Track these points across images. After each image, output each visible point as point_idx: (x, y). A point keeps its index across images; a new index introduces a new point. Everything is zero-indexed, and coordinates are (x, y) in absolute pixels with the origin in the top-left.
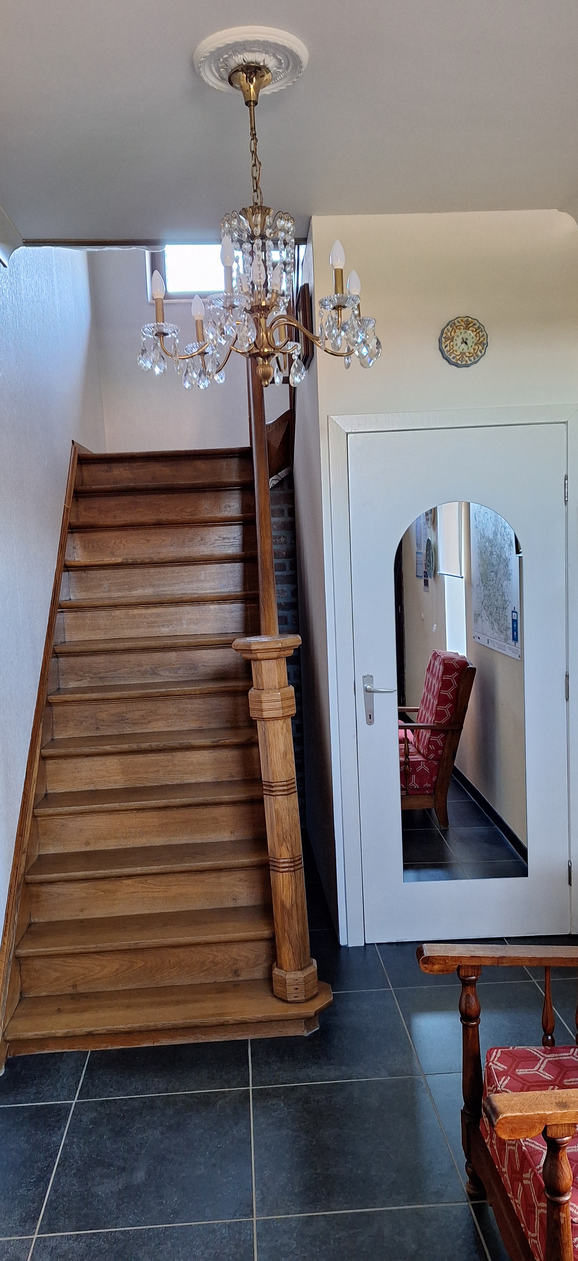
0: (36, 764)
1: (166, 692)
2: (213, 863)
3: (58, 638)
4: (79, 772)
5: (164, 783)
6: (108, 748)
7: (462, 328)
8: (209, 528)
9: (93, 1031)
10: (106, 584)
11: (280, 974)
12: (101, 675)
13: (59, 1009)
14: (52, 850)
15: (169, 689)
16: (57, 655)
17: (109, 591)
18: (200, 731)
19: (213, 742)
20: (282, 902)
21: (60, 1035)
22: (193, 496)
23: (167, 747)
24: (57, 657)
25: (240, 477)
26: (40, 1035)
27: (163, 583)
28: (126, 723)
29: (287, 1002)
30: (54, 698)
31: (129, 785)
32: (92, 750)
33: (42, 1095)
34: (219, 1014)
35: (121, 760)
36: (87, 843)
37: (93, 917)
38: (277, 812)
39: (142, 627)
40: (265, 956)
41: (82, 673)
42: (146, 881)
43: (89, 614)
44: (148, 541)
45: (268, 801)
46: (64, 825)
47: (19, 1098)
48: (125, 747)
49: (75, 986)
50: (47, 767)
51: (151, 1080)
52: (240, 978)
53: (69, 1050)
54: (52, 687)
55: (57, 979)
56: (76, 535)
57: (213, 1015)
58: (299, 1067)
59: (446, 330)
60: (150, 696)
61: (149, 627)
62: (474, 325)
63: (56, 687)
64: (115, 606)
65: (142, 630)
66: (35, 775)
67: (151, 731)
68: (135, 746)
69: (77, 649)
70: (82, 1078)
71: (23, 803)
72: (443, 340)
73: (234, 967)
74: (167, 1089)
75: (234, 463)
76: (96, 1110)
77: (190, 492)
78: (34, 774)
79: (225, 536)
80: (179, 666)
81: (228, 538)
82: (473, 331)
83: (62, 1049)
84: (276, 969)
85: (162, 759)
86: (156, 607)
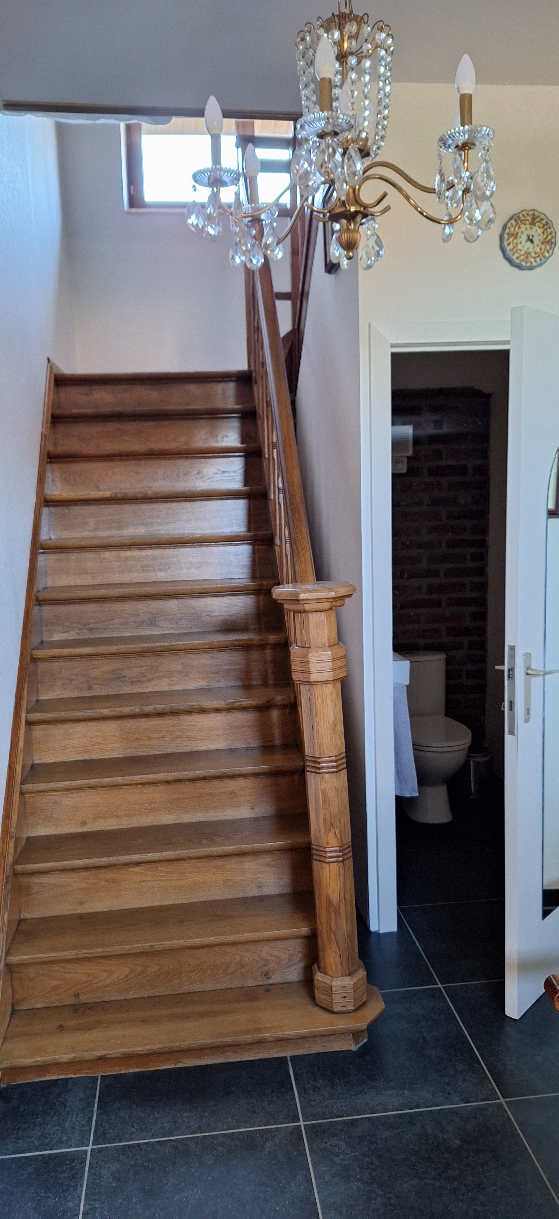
0: (22, 731)
1: (170, 645)
2: (237, 847)
3: (40, 583)
4: (70, 739)
5: (170, 751)
6: (106, 712)
7: (528, 223)
8: (207, 460)
9: (104, 1055)
10: (91, 521)
11: (325, 981)
12: (90, 626)
13: (61, 1026)
14: (42, 831)
15: (174, 643)
16: (40, 602)
17: (96, 530)
18: (208, 691)
19: (228, 705)
20: (328, 897)
21: (65, 1060)
22: (187, 424)
23: (175, 709)
24: (40, 605)
25: (238, 403)
26: (41, 1062)
27: (157, 521)
28: (123, 681)
29: (332, 1012)
30: (38, 653)
31: (130, 753)
32: (87, 714)
33: (48, 1140)
34: (254, 1030)
35: (120, 725)
36: (84, 823)
37: (93, 911)
38: (324, 793)
39: (136, 571)
40: (300, 955)
41: (68, 624)
42: (156, 868)
43: (74, 556)
44: (138, 473)
45: (312, 779)
46: (56, 803)
47: (20, 1143)
48: (126, 710)
49: (77, 995)
50: (34, 733)
51: (179, 1115)
52: (271, 981)
53: (74, 1076)
54: (35, 640)
55: (55, 988)
56: (55, 466)
57: (247, 1032)
58: (355, 1092)
59: (509, 225)
60: (152, 650)
61: (143, 571)
62: (542, 219)
63: (39, 640)
64: (105, 547)
65: (136, 574)
66: (21, 744)
67: (151, 690)
68: (137, 710)
69: (63, 595)
70: (95, 1114)
71: (9, 779)
72: (506, 236)
73: (265, 969)
74: (200, 1127)
75: (230, 388)
76: (118, 1160)
77: (184, 419)
78: (20, 742)
79: (224, 470)
80: (179, 616)
81: (228, 472)
82: (539, 227)
83: (67, 1074)
84: (319, 974)
85: (168, 724)
86: (151, 548)
